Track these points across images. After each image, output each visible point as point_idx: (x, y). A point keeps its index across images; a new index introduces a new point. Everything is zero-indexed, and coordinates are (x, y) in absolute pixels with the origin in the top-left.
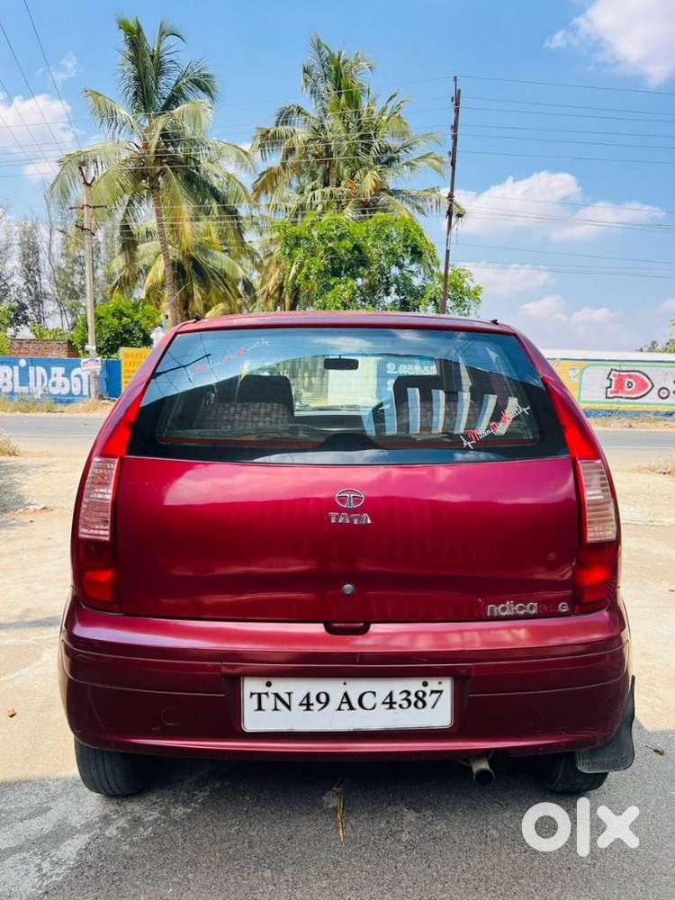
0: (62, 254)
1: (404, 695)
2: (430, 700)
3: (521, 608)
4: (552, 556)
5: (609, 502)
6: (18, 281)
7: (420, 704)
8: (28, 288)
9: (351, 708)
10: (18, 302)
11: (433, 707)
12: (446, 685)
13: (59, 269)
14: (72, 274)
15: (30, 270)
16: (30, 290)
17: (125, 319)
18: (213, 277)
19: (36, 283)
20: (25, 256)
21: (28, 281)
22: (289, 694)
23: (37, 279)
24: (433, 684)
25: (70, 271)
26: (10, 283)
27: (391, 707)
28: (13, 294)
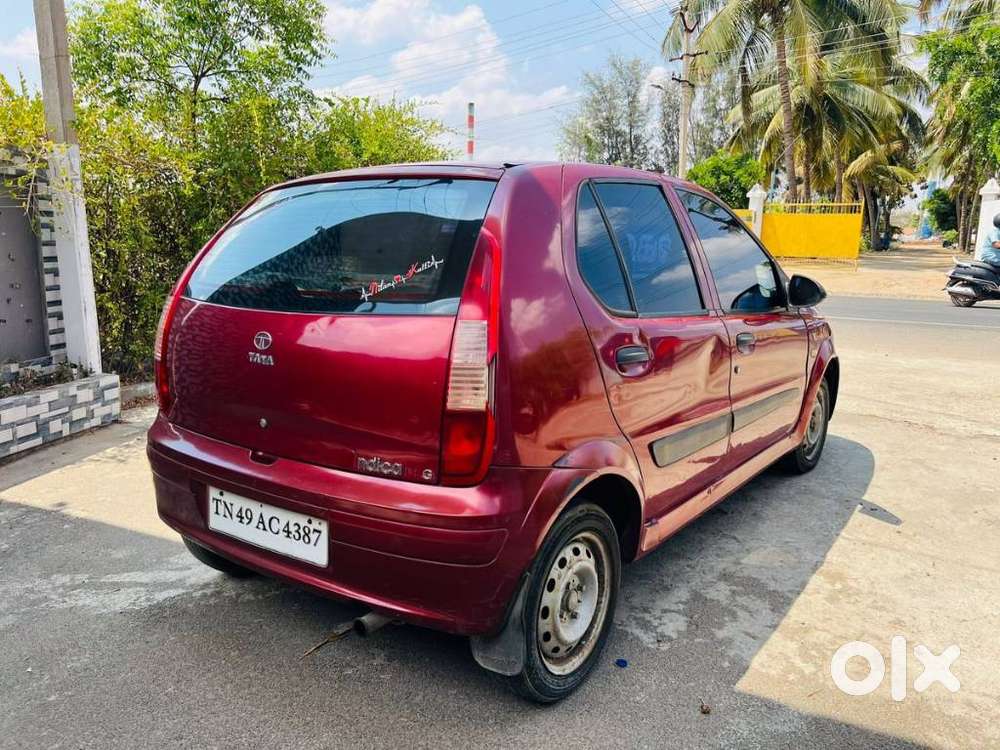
0: (703, 109)
1: (296, 528)
2: (314, 536)
3: (386, 467)
4: (415, 420)
5: (483, 369)
6: (657, 143)
7: (307, 540)
8: (666, 149)
9: (264, 529)
10: (655, 166)
11: (315, 545)
12: (324, 528)
13: (698, 125)
14: (712, 130)
15: (669, 130)
16: (667, 152)
17: (723, 177)
18: (851, 118)
19: (673, 143)
20: (665, 115)
21: (666, 142)
22: (232, 505)
23: (676, 140)
24: (315, 524)
25: (709, 127)
26: (648, 146)
27: (288, 536)
28: (651, 158)
